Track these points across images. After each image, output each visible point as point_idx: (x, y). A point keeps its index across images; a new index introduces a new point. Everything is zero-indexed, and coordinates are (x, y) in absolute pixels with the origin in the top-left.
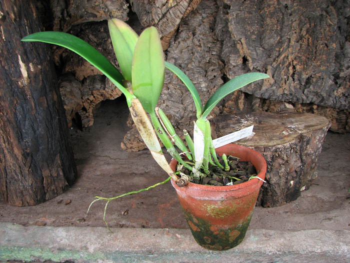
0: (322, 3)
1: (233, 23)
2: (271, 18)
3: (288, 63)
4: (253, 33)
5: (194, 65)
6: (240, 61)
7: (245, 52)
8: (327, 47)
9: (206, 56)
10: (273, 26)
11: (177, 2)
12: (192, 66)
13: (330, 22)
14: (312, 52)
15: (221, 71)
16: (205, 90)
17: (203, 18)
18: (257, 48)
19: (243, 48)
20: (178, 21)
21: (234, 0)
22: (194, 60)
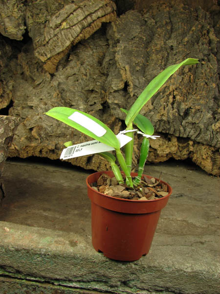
0: (204, 50)
1: (120, 53)
2: (156, 54)
3: (168, 93)
4: (137, 64)
5: (76, 89)
6: (122, 86)
7: (128, 77)
8: (207, 85)
9: (90, 85)
10: (158, 60)
11: (70, 25)
13: (211, 66)
14: (193, 88)
15: (102, 99)
17: (93, 52)
18: (140, 78)
19: (126, 74)
20: (68, 43)
21: (124, 35)
22: (77, 85)
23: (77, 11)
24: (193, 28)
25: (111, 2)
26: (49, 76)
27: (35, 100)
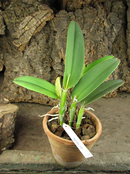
0: (101, 34)
1: (57, 40)
6: (60, 61)
7: (63, 56)
8: (103, 56)
9: (44, 55)
11: (30, 28)
12: (36, 60)
13: (104, 44)
14: (95, 58)
15: (50, 64)
16: (41, 73)
17: (43, 35)
19: (61, 54)
20: (30, 38)
21: (59, 29)
22: (37, 57)
23: (32, 19)
24: (95, 21)
25: (50, 10)
26: (22, 53)
27: (17, 68)
